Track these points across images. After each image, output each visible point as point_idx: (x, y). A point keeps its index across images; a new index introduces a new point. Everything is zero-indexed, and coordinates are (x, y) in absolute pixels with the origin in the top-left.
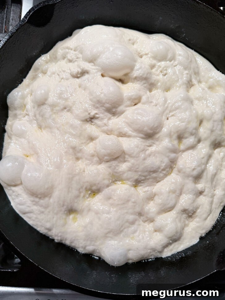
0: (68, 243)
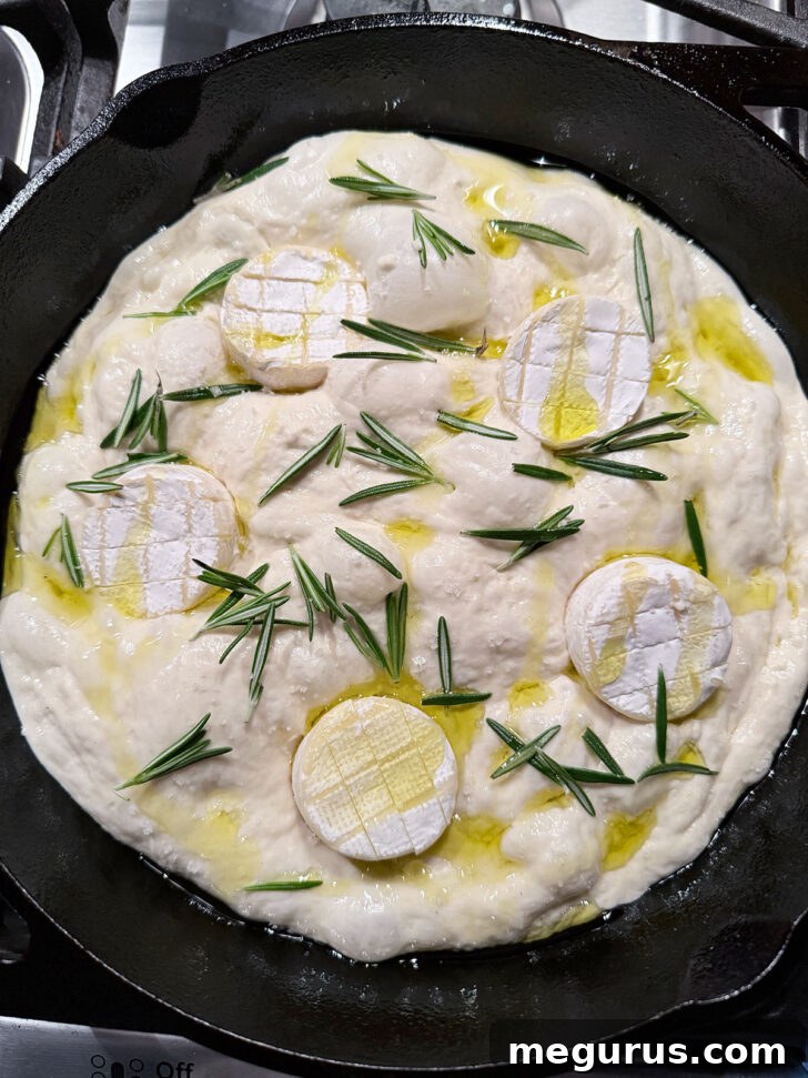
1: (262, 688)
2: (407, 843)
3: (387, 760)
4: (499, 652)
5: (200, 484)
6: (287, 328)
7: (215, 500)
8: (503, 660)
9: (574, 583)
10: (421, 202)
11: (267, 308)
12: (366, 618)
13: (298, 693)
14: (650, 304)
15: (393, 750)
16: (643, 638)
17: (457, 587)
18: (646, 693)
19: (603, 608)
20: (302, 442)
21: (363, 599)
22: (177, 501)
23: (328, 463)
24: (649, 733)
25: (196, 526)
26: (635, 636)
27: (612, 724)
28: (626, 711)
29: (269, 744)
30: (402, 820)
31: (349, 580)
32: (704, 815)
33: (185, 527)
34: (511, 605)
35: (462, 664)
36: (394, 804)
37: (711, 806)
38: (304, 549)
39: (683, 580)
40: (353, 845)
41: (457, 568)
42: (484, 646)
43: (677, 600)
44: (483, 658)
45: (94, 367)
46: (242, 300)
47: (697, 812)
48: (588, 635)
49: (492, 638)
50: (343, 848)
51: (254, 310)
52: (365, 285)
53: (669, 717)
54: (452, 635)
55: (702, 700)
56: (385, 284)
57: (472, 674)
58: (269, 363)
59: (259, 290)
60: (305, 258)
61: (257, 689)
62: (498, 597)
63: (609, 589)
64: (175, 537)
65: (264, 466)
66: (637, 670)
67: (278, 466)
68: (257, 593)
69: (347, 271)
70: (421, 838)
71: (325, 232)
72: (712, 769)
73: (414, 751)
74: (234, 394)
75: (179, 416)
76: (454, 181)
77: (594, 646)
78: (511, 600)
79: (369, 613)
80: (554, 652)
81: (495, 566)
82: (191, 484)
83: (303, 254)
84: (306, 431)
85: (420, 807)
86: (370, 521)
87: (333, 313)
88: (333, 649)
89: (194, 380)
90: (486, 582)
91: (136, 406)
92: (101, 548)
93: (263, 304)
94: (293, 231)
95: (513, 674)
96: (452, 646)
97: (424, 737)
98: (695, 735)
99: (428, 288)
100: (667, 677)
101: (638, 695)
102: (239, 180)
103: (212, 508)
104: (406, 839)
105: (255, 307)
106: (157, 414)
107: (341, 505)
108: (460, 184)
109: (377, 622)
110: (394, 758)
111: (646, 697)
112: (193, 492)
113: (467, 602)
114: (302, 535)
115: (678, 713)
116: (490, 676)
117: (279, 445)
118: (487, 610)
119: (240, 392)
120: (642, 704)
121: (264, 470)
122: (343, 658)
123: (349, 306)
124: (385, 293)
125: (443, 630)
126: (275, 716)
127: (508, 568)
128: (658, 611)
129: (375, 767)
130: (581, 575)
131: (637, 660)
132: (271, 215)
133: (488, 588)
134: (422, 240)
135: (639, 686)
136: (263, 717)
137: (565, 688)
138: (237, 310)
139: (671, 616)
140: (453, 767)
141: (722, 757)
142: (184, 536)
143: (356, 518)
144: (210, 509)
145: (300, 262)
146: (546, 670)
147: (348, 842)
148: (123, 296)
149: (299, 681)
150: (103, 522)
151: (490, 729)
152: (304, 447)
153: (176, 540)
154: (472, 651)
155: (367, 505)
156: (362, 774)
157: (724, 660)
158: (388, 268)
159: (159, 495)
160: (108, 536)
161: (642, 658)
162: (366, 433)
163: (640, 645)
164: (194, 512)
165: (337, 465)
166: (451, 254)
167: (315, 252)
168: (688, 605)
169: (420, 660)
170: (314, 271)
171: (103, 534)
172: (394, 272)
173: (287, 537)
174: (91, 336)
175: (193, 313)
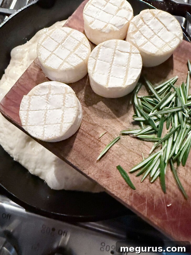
0: (22, 163)
33: (62, 104)
64: (57, 107)
92: (28, 111)
150: (30, 101)
160: (31, 106)
171: (29, 105)
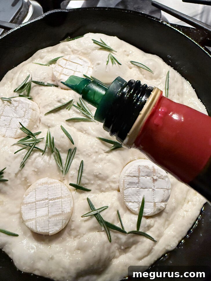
1: (24, 165)
2: (47, 230)
3: (51, 200)
4: (97, 177)
5: (31, 105)
6: (69, 73)
7: (33, 110)
8: (97, 180)
9: (126, 163)
10: (113, 52)
11: (66, 67)
12: (61, 154)
13: (34, 171)
14: (168, 90)
15: (54, 197)
16: (141, 185)
17: (89, 152)
18: (138, 204)
19: (131, 171)
20: (62, 102)
21: (62, 148)
22: (24, 108)
23: (67, 109)
24: (136, 218)
25: (26, 115)
26: (139, 184)
27: (126, 212)
28: (130, 208)
29: (20, 184)
30: (49, 221)
31: (59, 141)
32: (149, 256)
33: (23, 115)
34: (105, 163)
35: (85, 177)
36: (48, 215)
37: (152, 254)
38: (52, 130)
39: (157, 169)
40: (30, 224)
41: (92, 147)
42: (93, 174)
43: (154, 175)
44: (91, 177)
45: (21, 72)
46: (60, 64)
47: (146, 254)
48: (124, 178)
49: (96, 172)
50: (27, 224)
51: (62, 67)
52: (93, 68)
53: (143, 215)
54: (84, 167)
55: (156, 213)
56: (97, 68)
57: (87, 181)
58: (61, 80)
59: (66, 63)
60: (80, 59)
61: (23, 165)
62: (102, 160)
63: (134, 166)
64: (20, 117)
65: (50, 105)
66: (137, 195)
67: (54, 106)
68: (34, 138)
69: (90, 64)
70: (52, 230)
71: (87, 54)
72: (155, 239)
73: (60, 200)
74: (50, 86)
75: (35, 88)
76: (124, 50)
77: (125, 183)
78: (105, 162)
79: (62, 153)
80: (114, 182)
81: (104, 151)
82: (29, 104)
83: (80, 58)
84: (64, 99)
85: (56, 219)
86: (73, 127)
87: (83, 73)
88: (49, 161)
89: (41, 80)
90: (99, 154)
91: (25, 83)
93: (65, 66)
94: (80, 52)
95: (99, 185)
96: (83, 171)
97: (65, 196)
98: (152, 225)
99: (107, 70)
100: (145, 200)
101: (135, 204)
102: (71, 39)
103: (31, 112)
104: (48, 228)
105: (63, 66)
106: (29, 85)
107: (66, 120)
108: (125, 51)
109: (64, 156)
110: (54, 200)
111: (138, 205)
112: (28, 106)
113: (91, 158)
114: (53, 126)
115: (146, 215)
116: (92, 184)
117: (56, 101)
118: (97, 163)
119: (52, 86)
120: (136, 208)
121: (50, 106)
122: (51, 164)
123: (87, 72)
124: (96, 70)
125: (82, 164)
126: (25, 175)
127: (108, 152)
128: (148, 178)
129: (47, 201)
130: (129, 161)
131: (138, 192)
132: (76, 48)
133: (99, 156)
134: (109, 59)
135: (136, 201)
136: (22, 174)
137: (114, 195)
138: (58, 66)
139: (151, 180)
140: (71, 209)
141: (160, 236)
142: (22, 118)
143: (69, 125)
144: (31, 111)
145: (78, 59)
146: (110, 188)
147: (29, 223)
148: (35, 58)
149: (36, 167)
150: (4, 109)
151: (87, 201)
152: (62, 103)
153: (20, 118)
154: (89, 174)
155: (73, 123)
156: (43, 202)
157: (166, 200)
158: (98, 64)
159: (20, 105)
161: (140, 192)
162: (79, 103)
163: (140, 187)
164: (27, 111)
165: (69, 110)
166: (115, 64)
167: (83, 58)
168: (157, 178)
169: (73, 172)
170: (81, 62)
171: (3, 112)
172: (100, 65)
173: (49, 125)
174: (23, 65)
175: (49, 66)
